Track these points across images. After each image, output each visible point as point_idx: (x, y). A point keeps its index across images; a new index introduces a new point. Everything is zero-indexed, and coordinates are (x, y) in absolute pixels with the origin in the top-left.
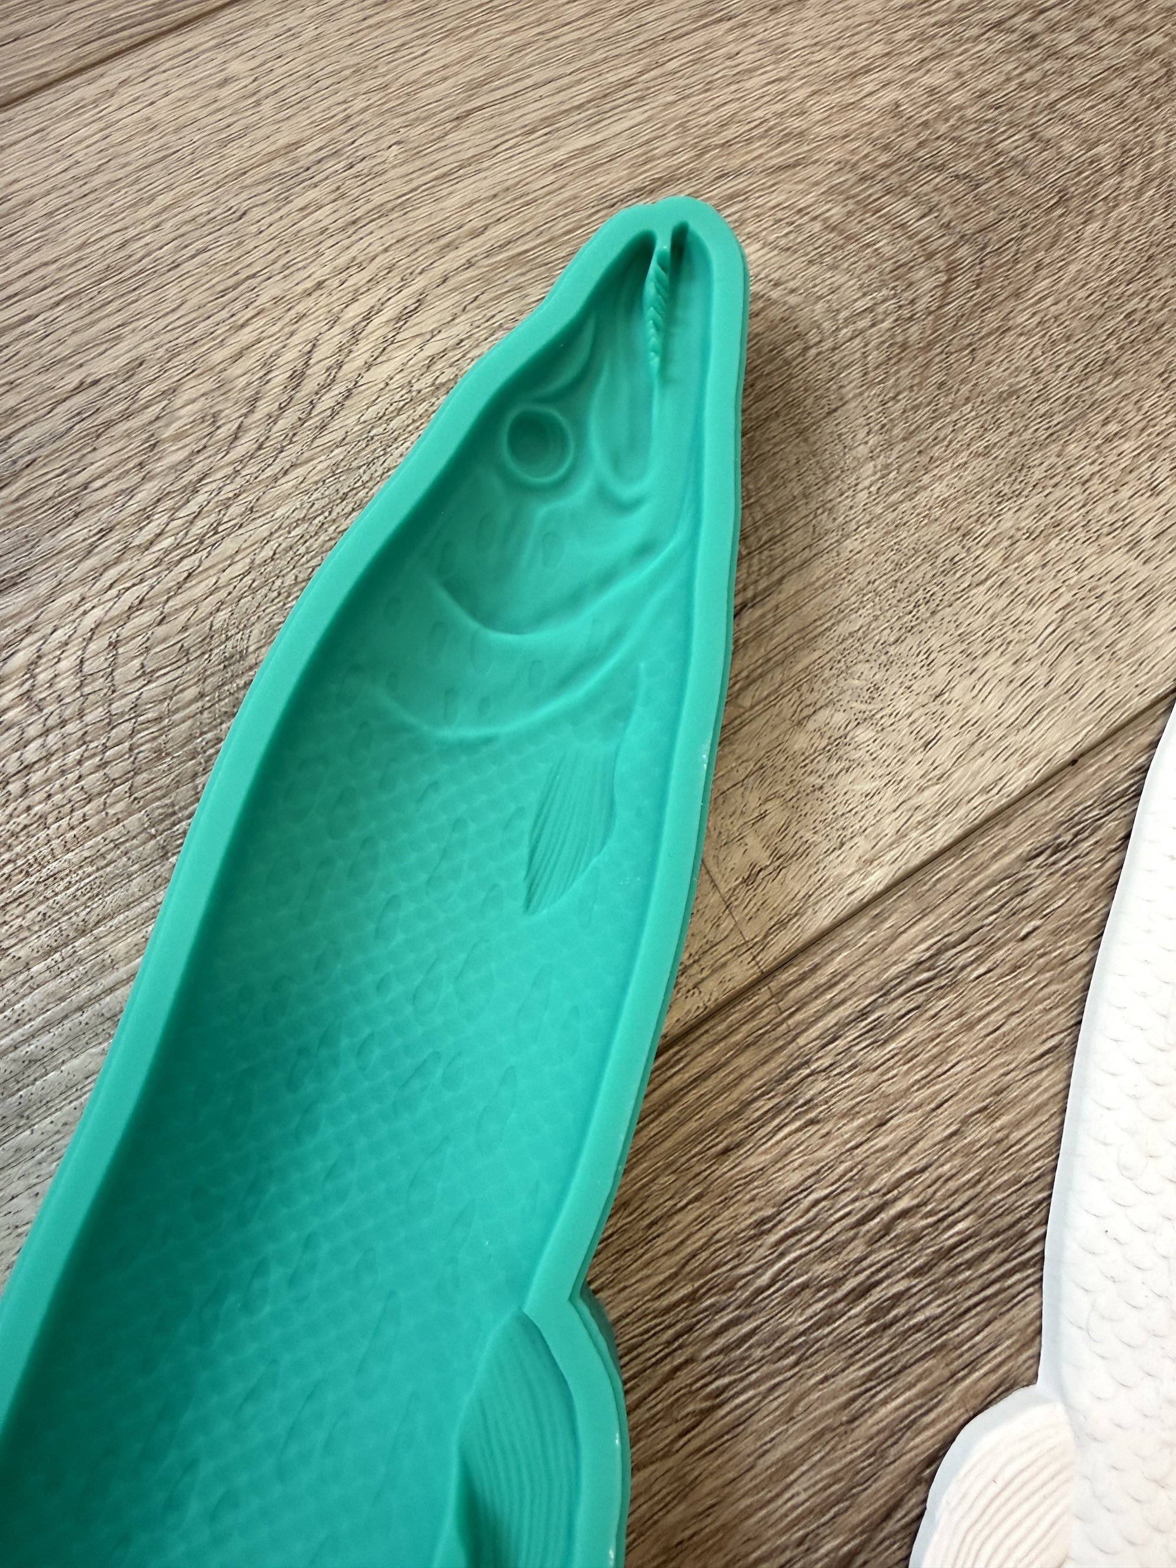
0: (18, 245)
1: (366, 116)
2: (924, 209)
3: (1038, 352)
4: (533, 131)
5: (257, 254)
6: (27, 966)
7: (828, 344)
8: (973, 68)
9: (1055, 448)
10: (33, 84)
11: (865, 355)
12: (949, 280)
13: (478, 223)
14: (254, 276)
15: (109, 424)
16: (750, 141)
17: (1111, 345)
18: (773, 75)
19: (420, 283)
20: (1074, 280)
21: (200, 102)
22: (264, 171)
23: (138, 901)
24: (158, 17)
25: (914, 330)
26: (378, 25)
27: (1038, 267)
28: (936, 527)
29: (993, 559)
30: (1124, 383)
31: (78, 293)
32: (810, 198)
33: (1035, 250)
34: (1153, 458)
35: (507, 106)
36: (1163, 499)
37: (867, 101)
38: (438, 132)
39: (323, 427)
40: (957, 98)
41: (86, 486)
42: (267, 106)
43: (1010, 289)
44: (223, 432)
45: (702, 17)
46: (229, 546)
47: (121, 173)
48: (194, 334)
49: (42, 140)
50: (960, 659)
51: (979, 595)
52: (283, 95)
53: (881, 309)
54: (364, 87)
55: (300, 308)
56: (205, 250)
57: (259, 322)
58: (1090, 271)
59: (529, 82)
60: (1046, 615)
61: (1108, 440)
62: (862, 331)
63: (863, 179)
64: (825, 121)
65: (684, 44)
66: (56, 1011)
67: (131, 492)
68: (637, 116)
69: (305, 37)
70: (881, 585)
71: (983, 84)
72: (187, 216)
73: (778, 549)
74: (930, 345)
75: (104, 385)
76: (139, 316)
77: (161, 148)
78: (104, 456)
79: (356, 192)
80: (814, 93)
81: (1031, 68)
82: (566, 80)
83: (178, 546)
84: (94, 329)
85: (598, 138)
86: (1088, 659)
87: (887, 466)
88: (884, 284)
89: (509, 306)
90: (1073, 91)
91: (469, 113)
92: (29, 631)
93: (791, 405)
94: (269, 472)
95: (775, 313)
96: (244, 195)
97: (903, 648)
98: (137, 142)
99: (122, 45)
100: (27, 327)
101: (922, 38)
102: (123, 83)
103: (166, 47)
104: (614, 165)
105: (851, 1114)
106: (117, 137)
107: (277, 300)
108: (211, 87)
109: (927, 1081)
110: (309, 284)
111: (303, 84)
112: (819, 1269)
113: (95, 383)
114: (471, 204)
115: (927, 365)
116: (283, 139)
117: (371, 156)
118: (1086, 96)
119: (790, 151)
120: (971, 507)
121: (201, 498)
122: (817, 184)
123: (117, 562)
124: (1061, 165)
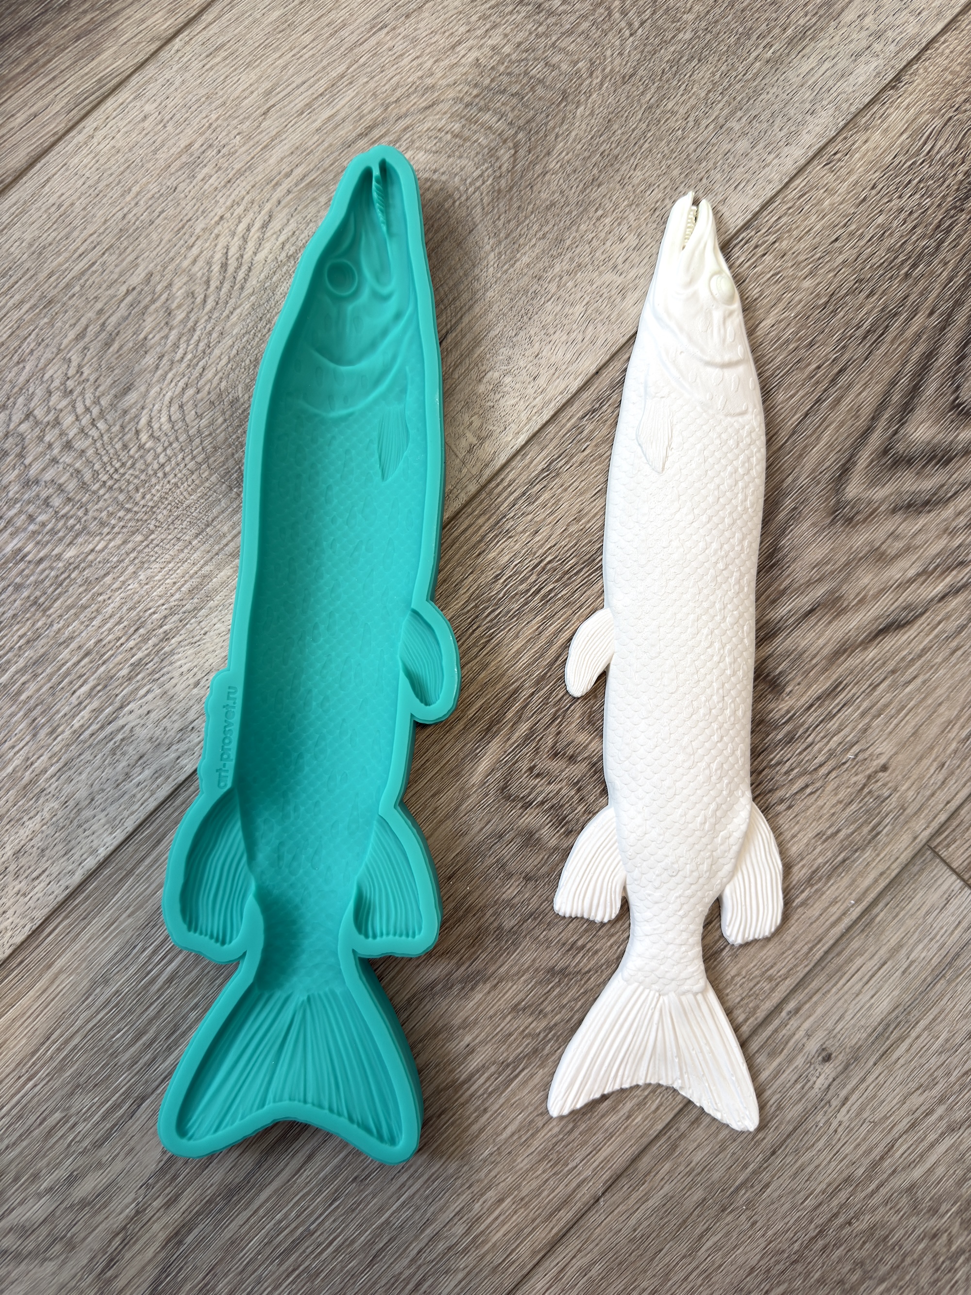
0: (75, 228)
1: (219, 122)
2: (498, 116)
3: (561, 181)
4: (302, 113)
5: (188, 207)
6: (190, 543)
7: (463, 198)
8: (512, 30)
9: (574, 228)
10: (53, 139)
11: (482, 200)
12: (516, 152)
13: (288, 169)
14: (190, 220)
15: (146, 307)
16: (409, 96)
17: (595, 171)
18: (414, 55)
19: (267, 207)
20: (574, 140)
21: (136, 132)
22: (178, 163)
23: (226, 509)
24: (101, 88)
25: (503, 182)
26: (211, 68)
27: (557, 137)
28: (526, 279)
29: (553, 287)
30: (603, 189)
31: (111, 246)
32: (443, 122)
33: (554, 128)
34: (619, 224)
35: (286, 102)
36: (625, 243)
37: (463, 60)
38: (256, 124)
39: (242, 288)
40: (507, 50)
41: (145, 338)
42: (170, 127)
43: (545, 151)
44: (199, 300)
45: (372, 28)
46: (217, 352)
47: (111, 179)
48: (171, 255)
49: (67, 170)
50: (544, 337)
51: (549, 306)
52: (175, 119)
53: (486, 174)
54: (214, 106)
55: (216, 231)
56: (163, 211)
57: (199, 243)
58: (581, 133)
59: (294, 85)
60: (579, 309)
61: (598, 219)
62: (479, 188)
63: (467, 106)
64: (444, 76)
65: (366, 46)
66: (208, 557)
67: (166, 337)
68: (351, 93)
69: (177, 83)
70: (505, 310)
71: (518, 39)
72: (149, 195)
73: (458, 303)
74: (511, 188)
75: (138, 289)
76: (143, 251)
77: (126, 161)
78: (149, 323)
79: (226, 165)
80: (436, 62)
81: (541, 24)
82: (312, 80)
83: (195, 357)
84: (125, 263)
85: (334, 110)
86: (599, 325)
87: (500, 253)
88: (485, 161)
89: (312, 209)
90: (563, 34)
91: (269, 109)
92: (143, 408)
93: (451, 232)
94: (224, 314)
95: (437, 187)
96: (173, 178)
97: (519, 337)
98: (113, 160)
99: (88, 108)
100: (94, 268)
101: (484, 17)
102: (96, 129)
103: (110, 104)
104: (346, 124)
105: (524, 531)
106: (102, 161)
107: (204, 230)
108: (139, 122)
109: (552, 513)
110: (217, 218)
111: (184, 111)
112: (520, 588)
113: (134, 289)
114: (282, 159)
115: (511, 199)
116: (183, 144)
117: (227, 144)
118: (569, 36)
119: (430, 97)
120: (540, 265)
121: (198, 333)
122: (445, 113)
123: (171, 369)
124: (561, 78)
